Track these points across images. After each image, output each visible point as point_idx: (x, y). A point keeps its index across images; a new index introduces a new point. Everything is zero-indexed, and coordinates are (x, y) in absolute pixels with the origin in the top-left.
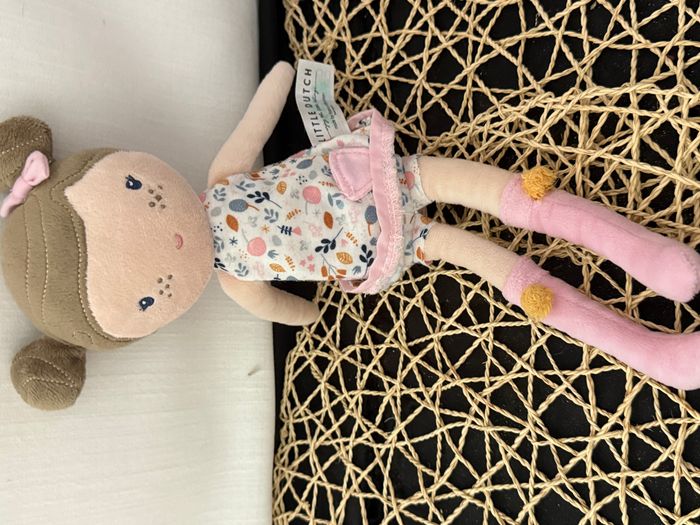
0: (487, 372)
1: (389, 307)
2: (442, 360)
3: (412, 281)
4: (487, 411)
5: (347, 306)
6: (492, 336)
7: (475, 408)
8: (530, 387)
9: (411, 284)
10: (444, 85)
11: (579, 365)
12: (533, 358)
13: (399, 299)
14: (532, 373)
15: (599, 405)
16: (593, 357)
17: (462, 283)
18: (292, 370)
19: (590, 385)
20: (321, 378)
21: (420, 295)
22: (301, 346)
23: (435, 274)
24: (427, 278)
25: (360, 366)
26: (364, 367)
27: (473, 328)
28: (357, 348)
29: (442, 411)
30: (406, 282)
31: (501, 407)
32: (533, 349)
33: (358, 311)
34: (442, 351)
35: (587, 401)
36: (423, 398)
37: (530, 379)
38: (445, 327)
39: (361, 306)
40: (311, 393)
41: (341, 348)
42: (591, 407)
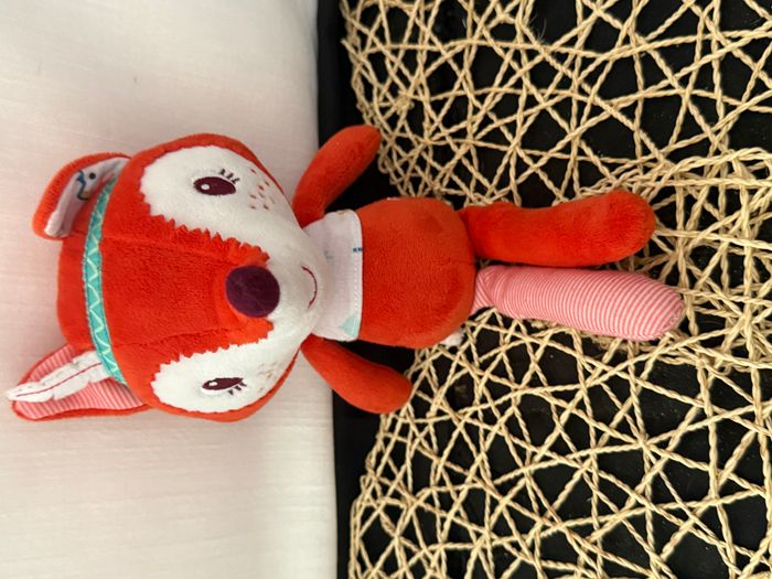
0: (594, 510)
1: (467, 439)
2: (538, 500)
3: (491, 404)
4: (600, 560)
5: (417, 441)
6: (595, 465)
7: (583, 557)
8: (650, 527)
9: (490, 409)
10: (543, 153)
11: (706, 494)
12: (649, 490)
13: (478, 428)
14: (649, 508)
15: (736, 542)
16: (722, 481)
17: (553, 402)
18: (359, 523)
19: (723, 517)
20: (394, 531)
21: (502, 420)
22: (367, 494)
23: (519, 394)
24: (510, 400)
25: (439, 514)
26: (444, 514)
27: (571, 457)
28: (433, 490)
29: (544, 564)
30: (485, 406)
31: (616, 555)
32: (648, 479)
33: (431, 445)
34: (536, 488)
35: (720, 537)
36: (519, 549)
37: (649, 517)
38: (537, 458)
39: (434, 439)
40: (383, 550)
41: (414, 493)
42: (727, 545)
